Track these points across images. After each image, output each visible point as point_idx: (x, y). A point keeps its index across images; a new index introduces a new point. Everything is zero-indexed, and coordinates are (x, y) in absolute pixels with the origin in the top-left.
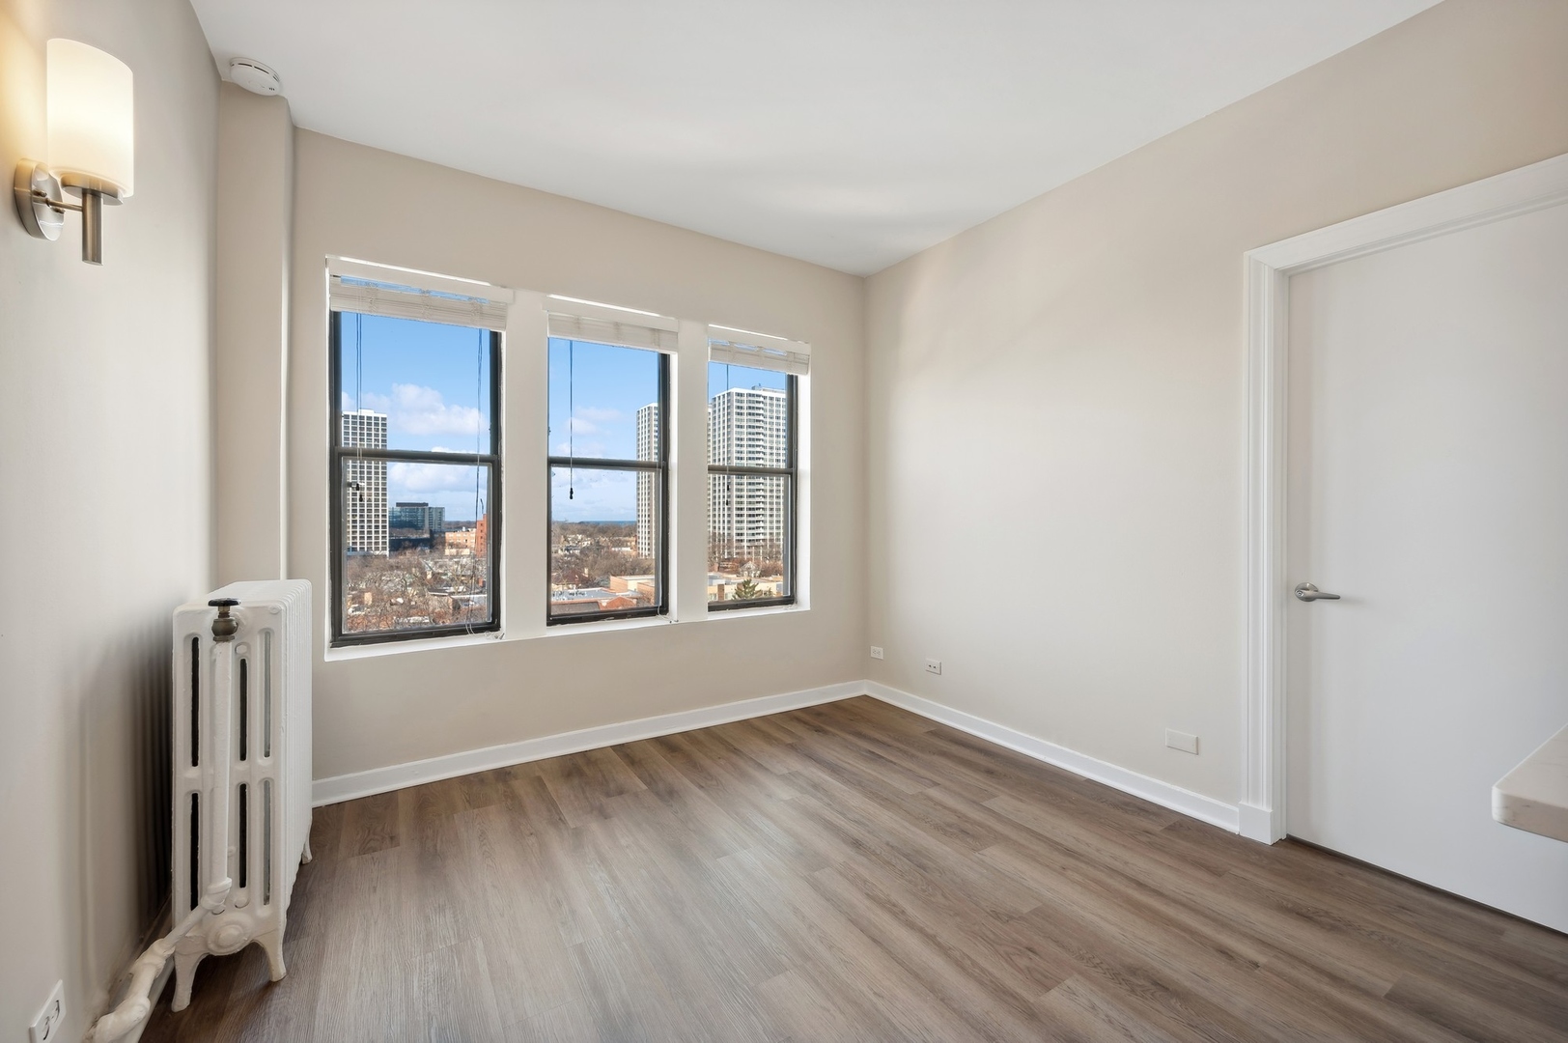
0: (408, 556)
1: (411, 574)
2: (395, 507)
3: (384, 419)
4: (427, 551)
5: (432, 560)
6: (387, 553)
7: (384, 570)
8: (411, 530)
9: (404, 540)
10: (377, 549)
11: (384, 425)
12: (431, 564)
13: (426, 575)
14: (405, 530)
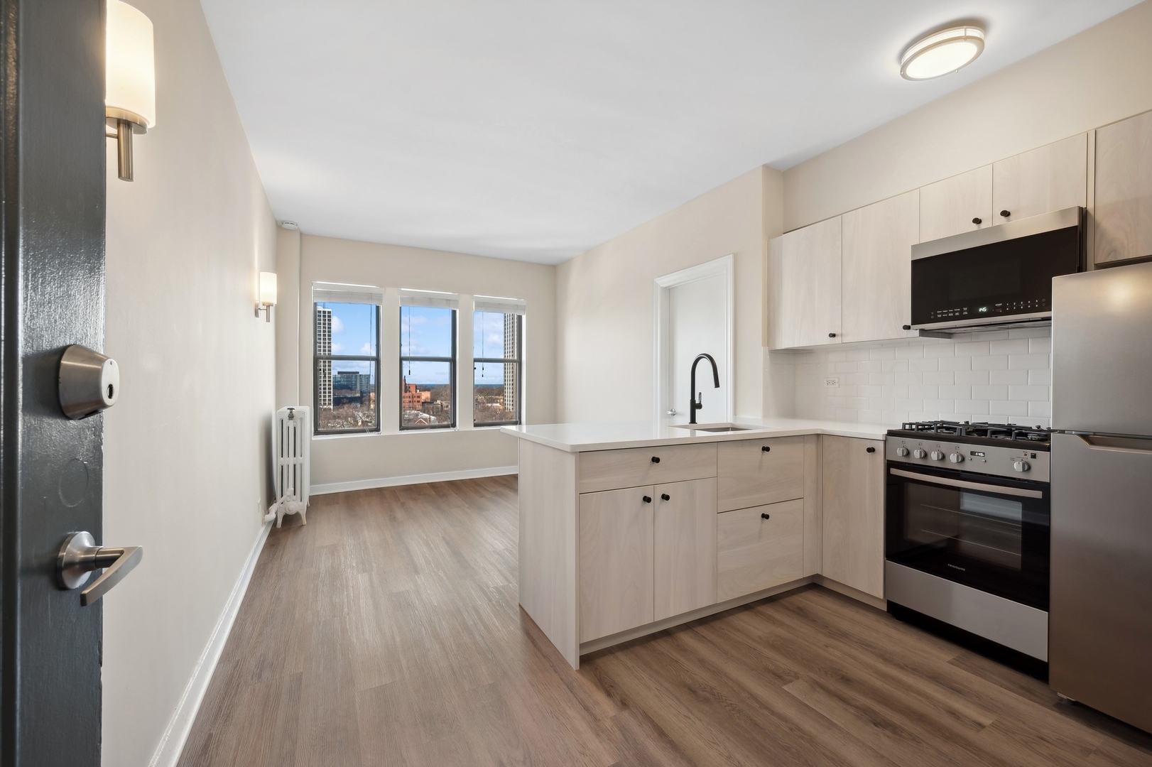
0: (345, 410)
1: (347, 421)
2: (337, 374)
3: (329, 312)
4: (359, 405)
5: (362, 412)
6: (332, 407)
7: (329, 419)
8: (347, 390)
9: (343, 398)
10: (325, 404)
11: (329, 316)
12: (361, 414)
13: (358, 423)
14: (343, 391)
